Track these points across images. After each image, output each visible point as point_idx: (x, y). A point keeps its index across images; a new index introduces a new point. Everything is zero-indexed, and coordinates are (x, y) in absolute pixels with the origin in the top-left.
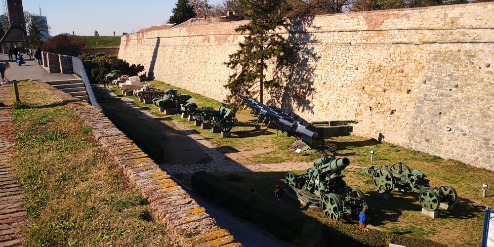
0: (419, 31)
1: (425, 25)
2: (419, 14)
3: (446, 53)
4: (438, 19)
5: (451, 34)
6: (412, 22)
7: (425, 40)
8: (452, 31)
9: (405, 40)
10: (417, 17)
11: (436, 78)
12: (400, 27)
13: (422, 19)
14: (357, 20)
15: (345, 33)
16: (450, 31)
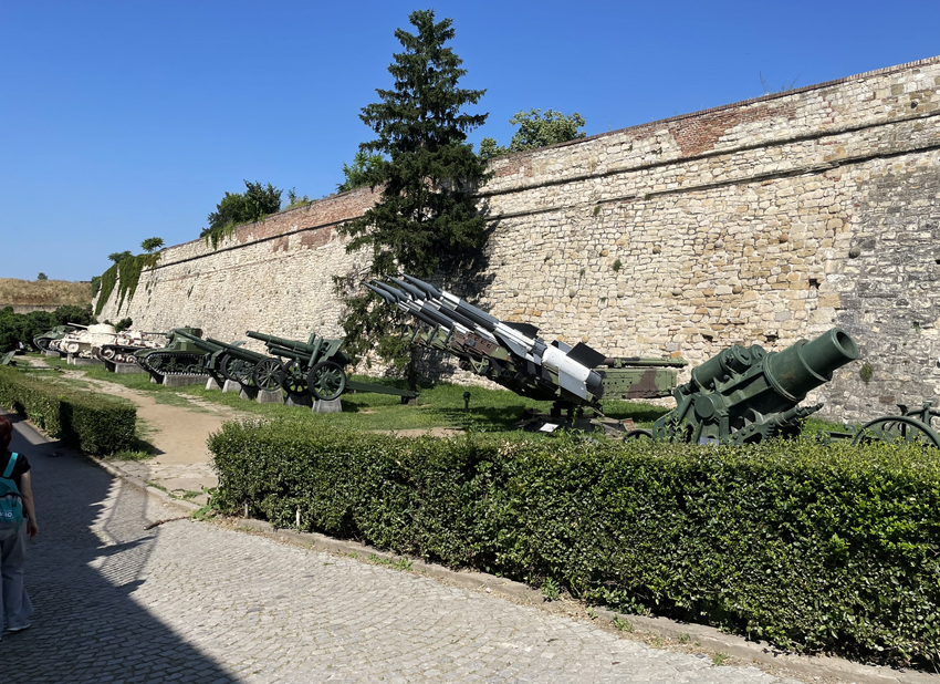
0: (824, 140)
1: (840, 123)
2: (820, 99)
3: (909, 175)
4: (876, 103)
5: (919, 128)
6: (801, 122)
7: (842, 156)
8: (920, 121)
9: (784, 166)
10: (816, 107)
11: (890, 238)
12: (771, 137)
13: (829, 110)
14: (652, 140)
15: (622, 175)
16: (914, 122)
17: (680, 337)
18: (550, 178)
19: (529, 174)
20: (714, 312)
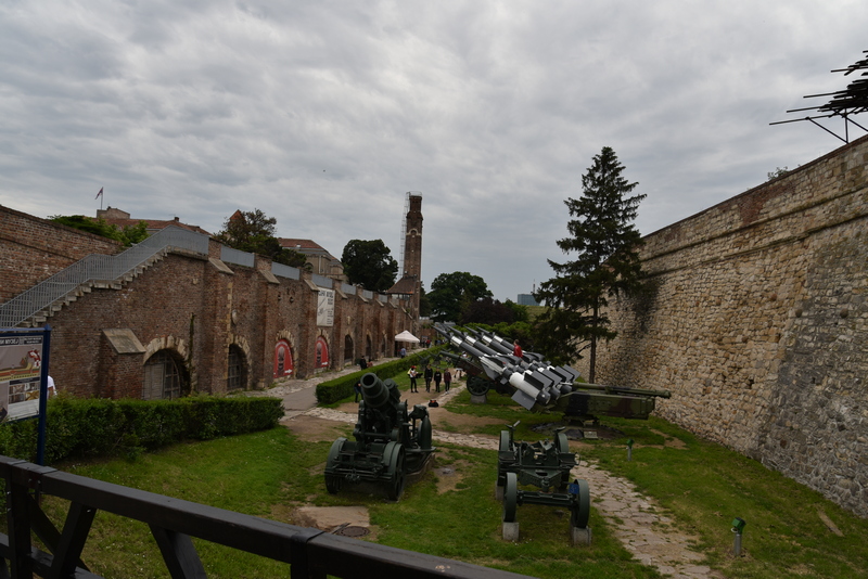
0: (807, 213)
1: (815, 197)
2: (807, 177)
3: (838, 245)
4: (834, 179)
5: (850, 202)
6: (798, 197)
7: (813, 226)
8: (852, 195)
9: (787, 234)
10: (805, 184)
11: (818, 302)
12: (783, 210)
13: (811, 187)
14: (730, 213)
15: (716, 241)
16: (848, 197)
17: (713, 375)
18: (687, 242)
19: (679, 241)
20: (731, 356)
